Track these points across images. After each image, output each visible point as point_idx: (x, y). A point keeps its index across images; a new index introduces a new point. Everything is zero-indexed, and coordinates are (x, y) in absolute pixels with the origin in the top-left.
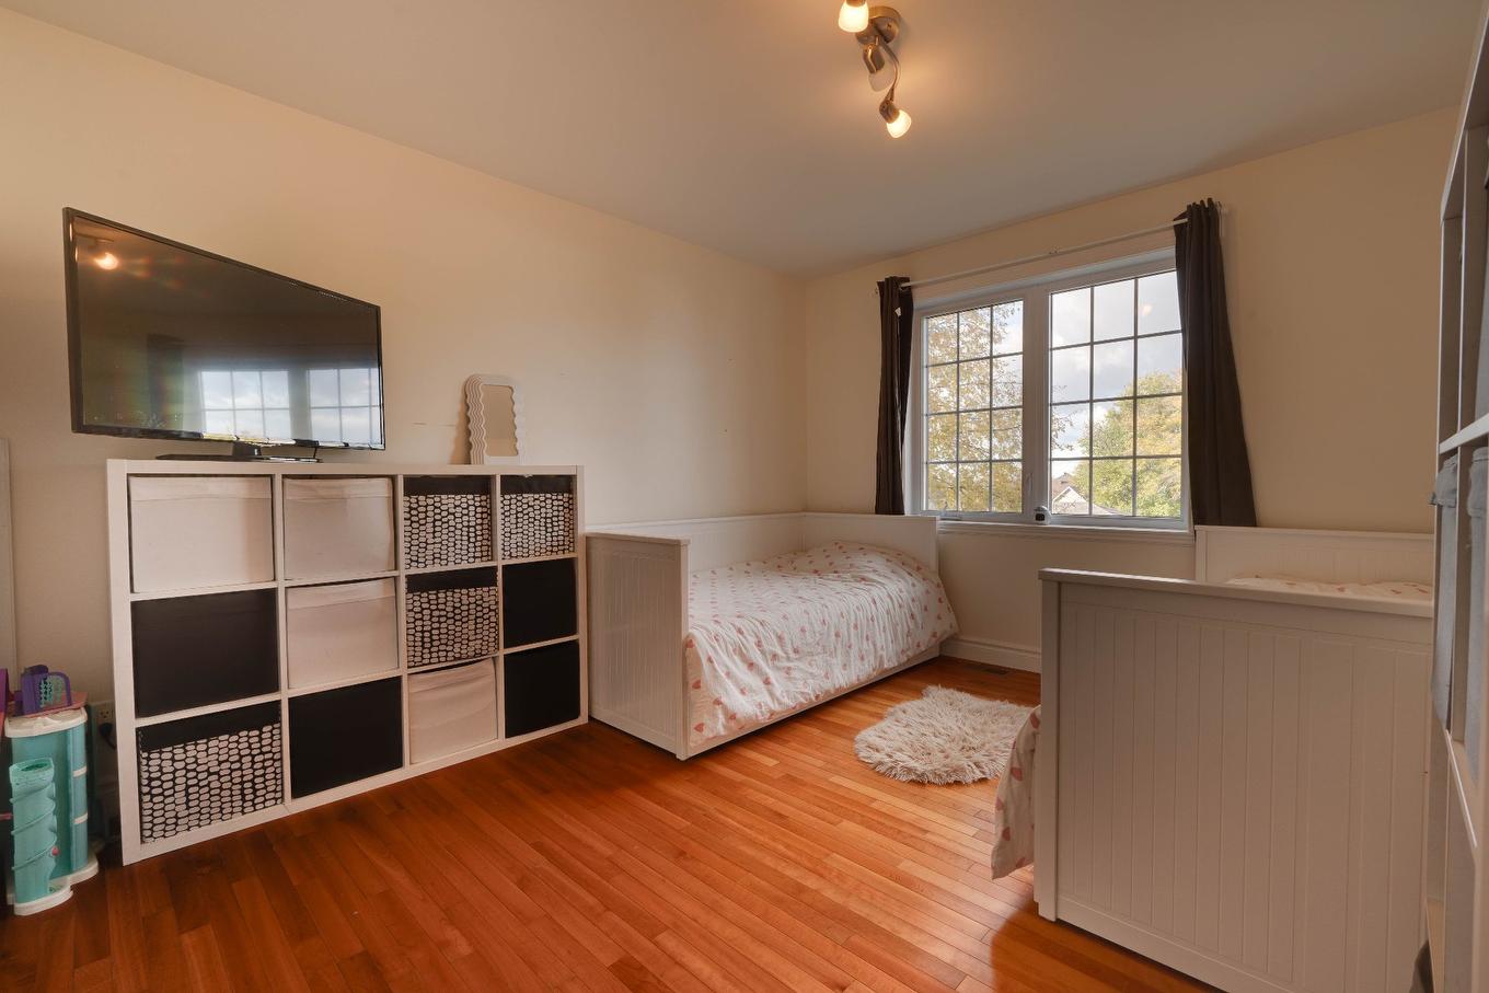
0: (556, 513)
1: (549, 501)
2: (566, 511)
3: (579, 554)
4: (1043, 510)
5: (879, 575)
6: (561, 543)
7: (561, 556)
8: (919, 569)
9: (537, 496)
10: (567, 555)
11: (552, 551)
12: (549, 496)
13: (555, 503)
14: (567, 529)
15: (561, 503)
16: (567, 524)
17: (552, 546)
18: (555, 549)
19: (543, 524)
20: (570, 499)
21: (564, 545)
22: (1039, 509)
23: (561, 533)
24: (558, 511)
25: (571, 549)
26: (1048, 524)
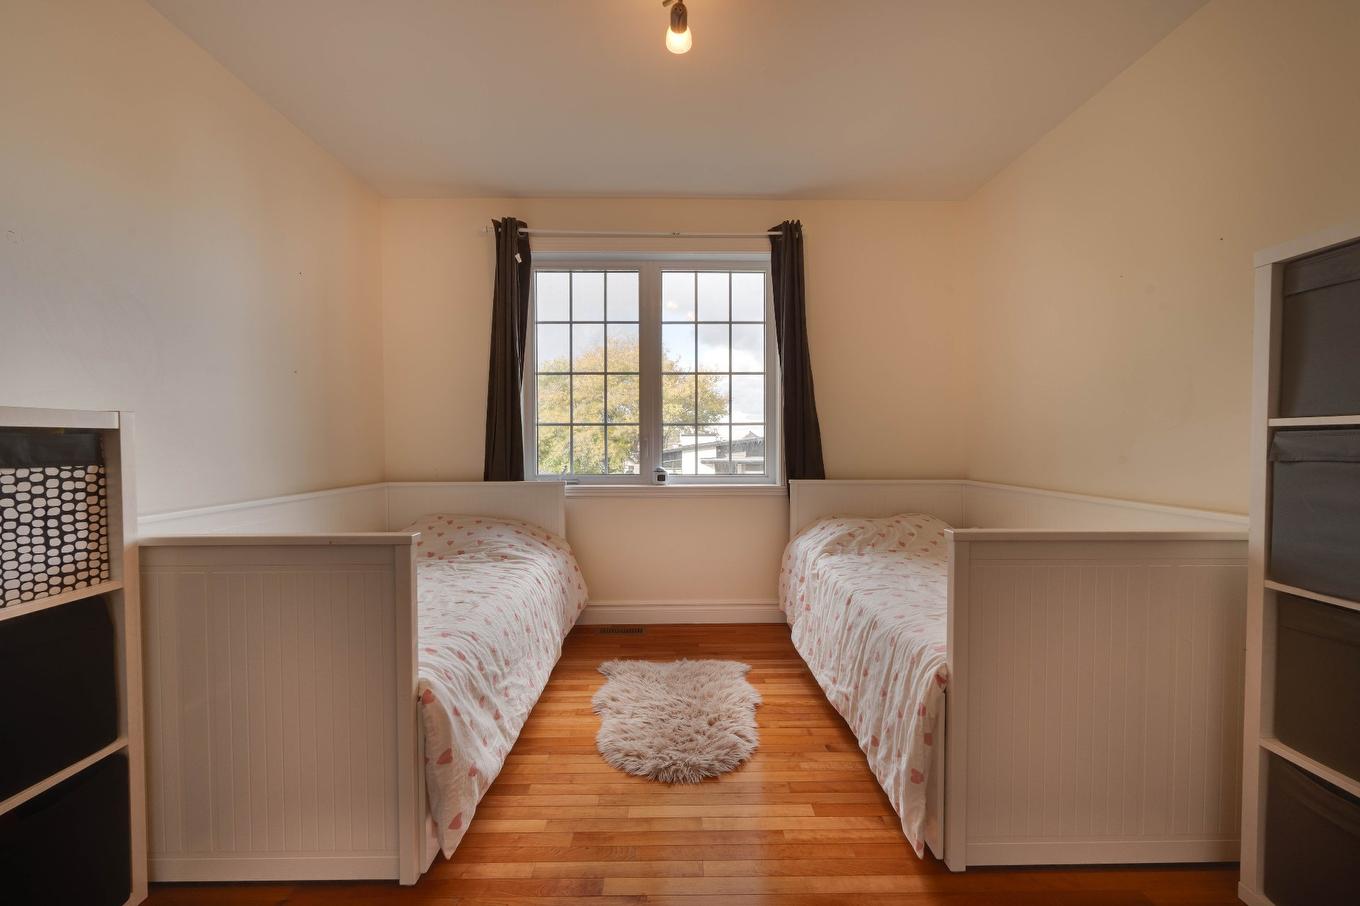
0: (68, 507)
1: (52, 483)
2: (93, 500)
3: (124, 580)
4: (663, 471)
5: (517, 550)
6: (82, 566)
7: (83, 593)
8: (548, 538)
9: (22, 473)
10: (97, 589)
11: (62, 586)
12: (52, 471)
13: (68, 486)
14: (93, 536)
15: (81, 485)
16: (95, 527)
17: (62, 575)
18: (68, 580)
19: (37, 532)
20: (99, 476)
21: (88, 569)
22: (658, 470)
23: (81, 545)
24: (75, 502)
25: (104, 575)
26: (668, 484)
